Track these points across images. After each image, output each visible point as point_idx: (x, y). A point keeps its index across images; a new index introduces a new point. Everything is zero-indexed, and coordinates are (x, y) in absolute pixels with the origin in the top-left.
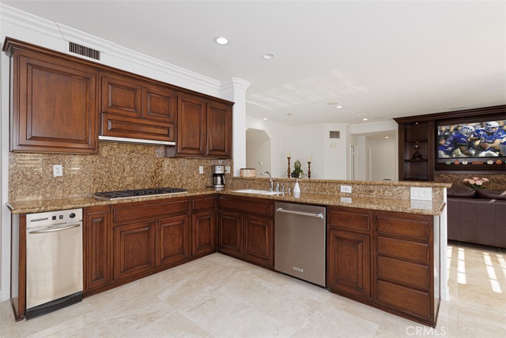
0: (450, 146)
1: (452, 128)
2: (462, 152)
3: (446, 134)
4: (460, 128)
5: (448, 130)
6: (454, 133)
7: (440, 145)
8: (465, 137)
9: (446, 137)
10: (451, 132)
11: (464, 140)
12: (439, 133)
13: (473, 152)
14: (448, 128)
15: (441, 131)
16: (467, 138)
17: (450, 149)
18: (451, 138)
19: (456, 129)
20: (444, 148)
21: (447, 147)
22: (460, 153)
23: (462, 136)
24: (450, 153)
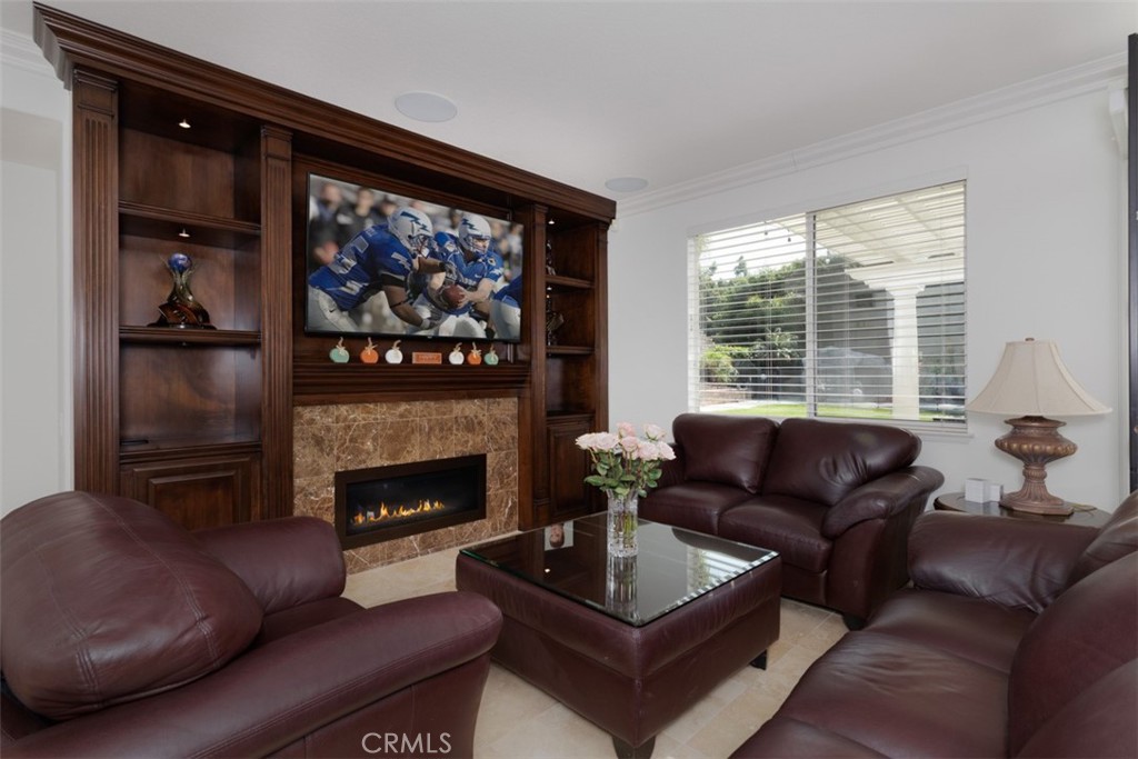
0: (354, 275)
1: (368, 199)
2: (392, 307)
3: (343, 219)
4: (390, 210)
5: (353, 207)
6: (369, 225)
7: (318, 264)
8: (404, 252)
9: (342, 235)
10: (360, 220)
11: (403, 260)
12: (313, 209)
13: (425, 313)
14: (352, 197)
15: (324, 203)
16: (410, 256)
17: (354, 287)
18: (360, 244)
19: (377, 211)
20: (329, 280)
21: (342, 280)
22: (387, 310)
23: (393, 243)
24: (351, 306)
